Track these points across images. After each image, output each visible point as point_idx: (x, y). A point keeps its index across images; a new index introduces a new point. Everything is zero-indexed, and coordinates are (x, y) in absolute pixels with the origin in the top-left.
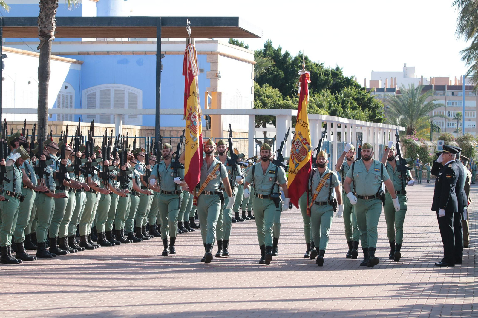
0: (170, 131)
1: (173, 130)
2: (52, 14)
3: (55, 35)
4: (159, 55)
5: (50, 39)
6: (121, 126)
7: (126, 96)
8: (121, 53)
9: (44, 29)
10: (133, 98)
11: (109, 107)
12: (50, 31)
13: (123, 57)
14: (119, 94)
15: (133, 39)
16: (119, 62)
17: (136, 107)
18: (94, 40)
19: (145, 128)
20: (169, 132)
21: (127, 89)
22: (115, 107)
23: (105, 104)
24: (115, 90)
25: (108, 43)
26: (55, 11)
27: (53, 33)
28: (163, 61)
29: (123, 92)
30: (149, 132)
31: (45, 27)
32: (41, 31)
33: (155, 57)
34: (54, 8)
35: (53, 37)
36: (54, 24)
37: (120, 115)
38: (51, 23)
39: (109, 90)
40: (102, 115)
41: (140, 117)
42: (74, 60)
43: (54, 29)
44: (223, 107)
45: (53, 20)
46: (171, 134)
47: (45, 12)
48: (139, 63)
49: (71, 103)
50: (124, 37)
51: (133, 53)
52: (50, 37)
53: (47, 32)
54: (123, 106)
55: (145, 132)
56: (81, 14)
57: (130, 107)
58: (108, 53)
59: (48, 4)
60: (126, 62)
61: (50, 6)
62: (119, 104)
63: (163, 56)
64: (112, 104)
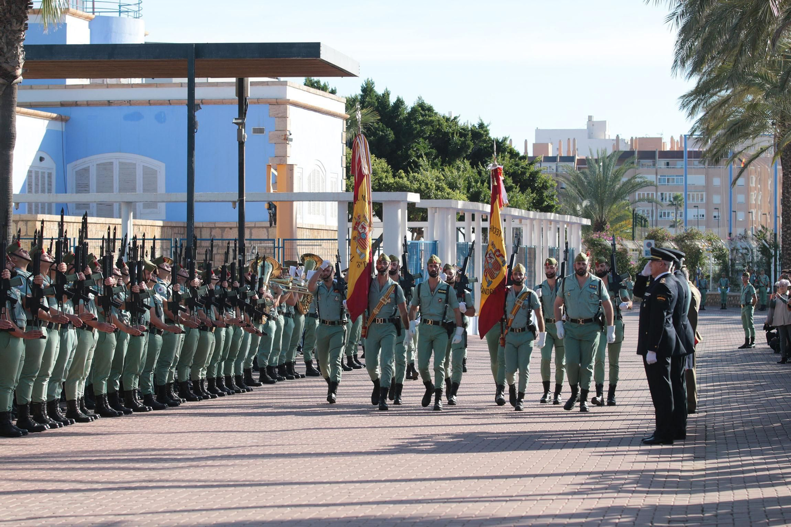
0: (211, 228)
1: (215, 228)
2: (19, 40)
3: (23, 74)
4: (192, 105)
5: (15, 81)
6: (131, 221)
7: (139, 173)
8: (130, 103)
9: (5, 66)
10: (150, 176)
12: (14, 69)
13: (133, 109)
14: (128, 170)
15: (150, 80)
16: (127, 118)
17: (155, 190)
18: (86, 81)
19: (169, 225)
20: (208, 230)
21: (140, 161)
22: (121, 190)
23: (105, 186)
24: (121, 164)
25: (108, 86)
26: (23, 35)
27: (19, 72)
28: (197, 114)
29: (134, 166)
30: (176, 230)
31: (7, 62)
33: (185, 109)
34: (20, 31)
35: (20, 78)
36: (21, 57)
37: (129, 204)
38: (16, 56)
39: (111, 163)
40: (100, 204)
41: (162, 207)
42: (55, 115)
43: (21, 65)
44: (296, 190)
45: (20, 50)
46: (213, 234)
47: (7, 37)
48: (160, 118)
49: (50, 184)
50: (135, 77)
51: (150, 103)
52: (16, 77)
53: (9, 70)
54: (133, 189)
55: (170, 231)
57: (145, 190)
58: (109, 103)
59: (11, 25)
60: (138, 117)
61: (16, 27)
62: (128, 185)
63: (198, 107)
64: (116, 185)
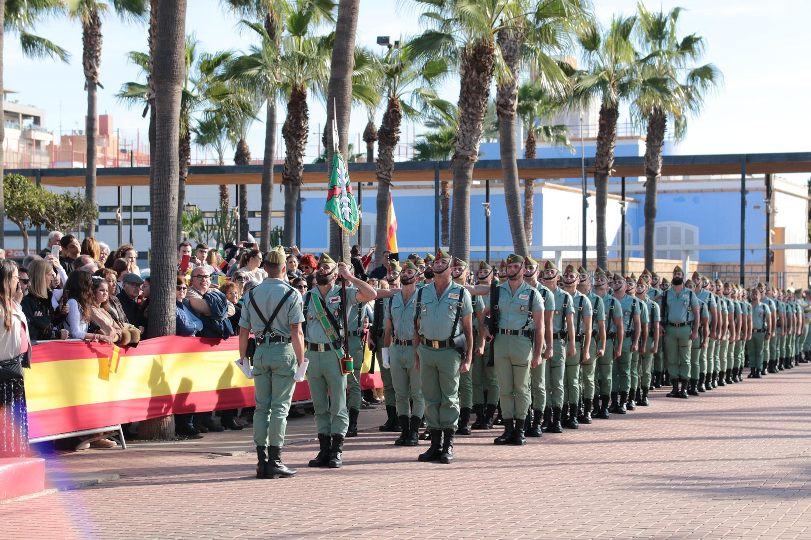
0: (727, 266)
1: (729, 265)
2: (659, 151)
3: (661, 173)
4: (744, 191)
5: (657, 176)
6: (688, 262)
7: (683, 233)
8: (677, 191)
9: (650, 167)
10: (689, 234)
11: (665, 243)
12: (656, 169)
13: (679, 195)
14: (676, 232)
16: (676, 200)
17: (693, 243)
19: (702, 263)
20: (725, 267)
21: (683, 226)
23: (662, 241)
24: (671, 228)
26: (661, 149)
27: (659, 171)
29: (679, 229)
30: (706, 267)
31: (651, 165)
32: (647, 169)
34: (660, 146)
35: (660, 175)
36: (660, 162)
37: (687, 252)
38: (657, 161)
39: (666, 228)
41: (697, 253)
42: (632, 199)
43: (660, 167)
44: (787, 242)
45: (659, 158)
46: (728, 269)
47: (652, 150)
48: (696, 201)
49: (629, 240)
51: (689, 191)
52: (657, 174)
53: (653, 170)
54: (679, 243)
55: (702, 267)
56: (638, 153)
57: (686, 243)
58: (665, 192)
59: (654, 142)
60: (682, 200)
61: (657, 143)
62: (676, 240)
63: (747, 192)
64: (669, 240)
